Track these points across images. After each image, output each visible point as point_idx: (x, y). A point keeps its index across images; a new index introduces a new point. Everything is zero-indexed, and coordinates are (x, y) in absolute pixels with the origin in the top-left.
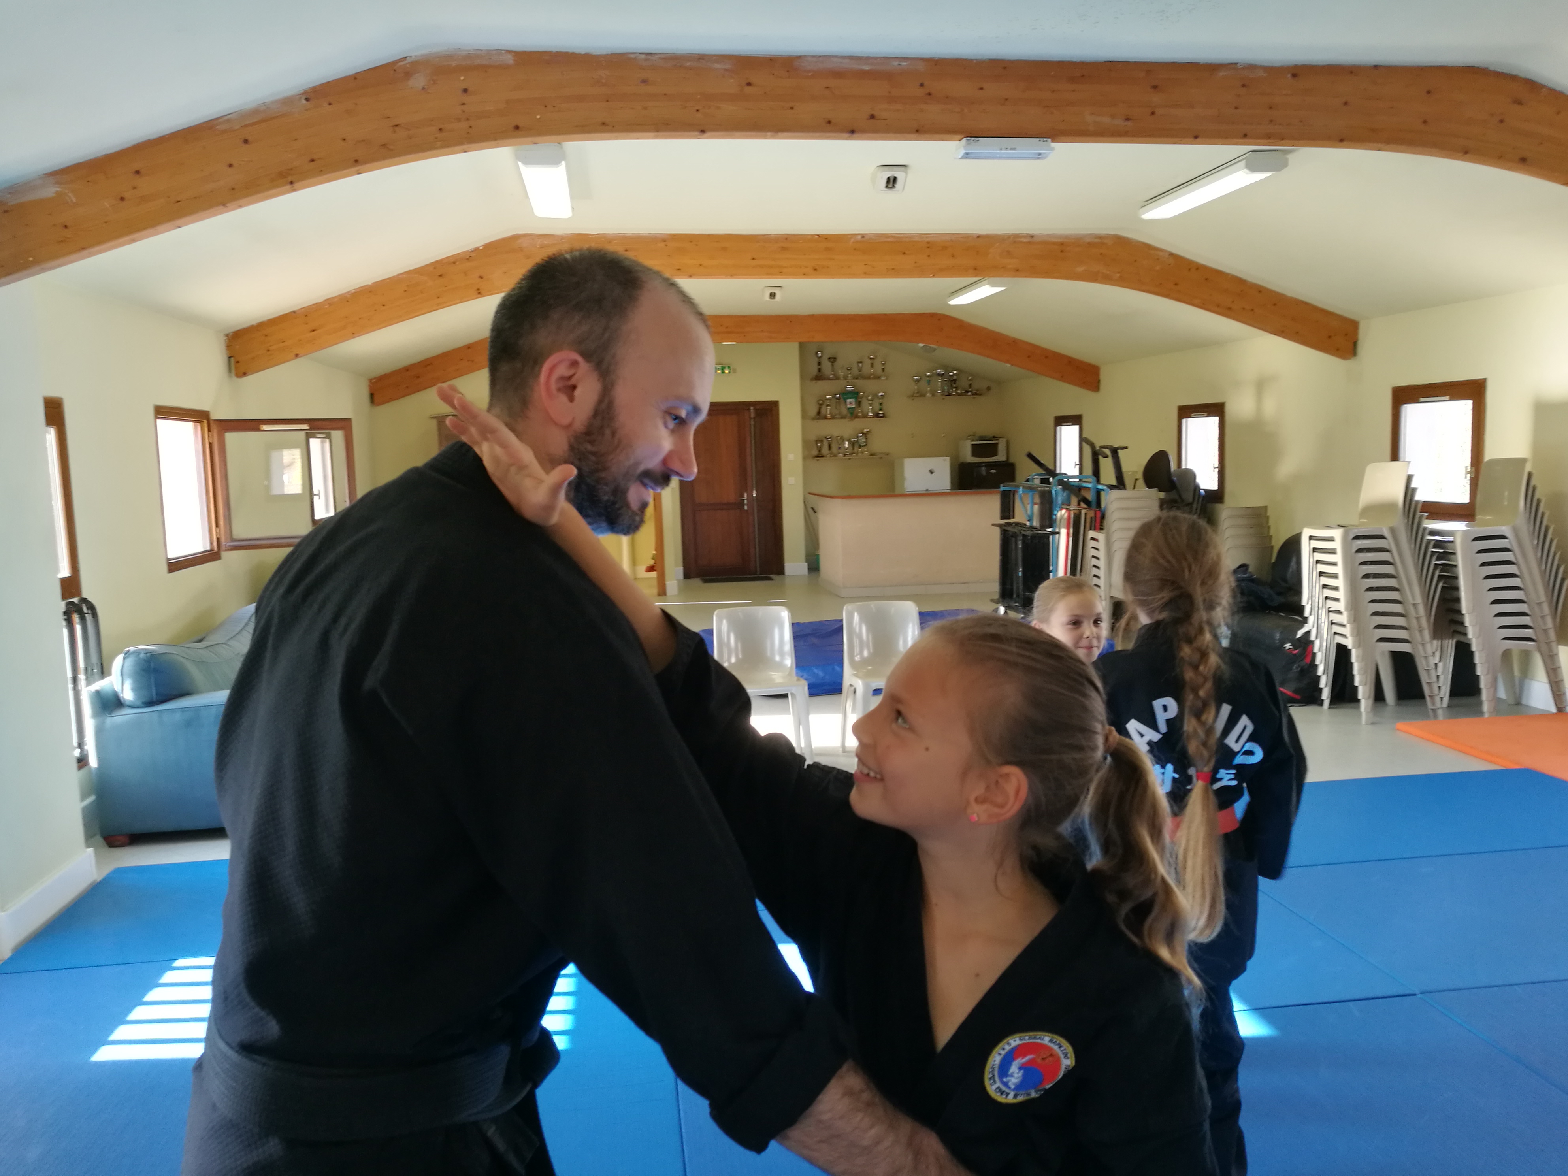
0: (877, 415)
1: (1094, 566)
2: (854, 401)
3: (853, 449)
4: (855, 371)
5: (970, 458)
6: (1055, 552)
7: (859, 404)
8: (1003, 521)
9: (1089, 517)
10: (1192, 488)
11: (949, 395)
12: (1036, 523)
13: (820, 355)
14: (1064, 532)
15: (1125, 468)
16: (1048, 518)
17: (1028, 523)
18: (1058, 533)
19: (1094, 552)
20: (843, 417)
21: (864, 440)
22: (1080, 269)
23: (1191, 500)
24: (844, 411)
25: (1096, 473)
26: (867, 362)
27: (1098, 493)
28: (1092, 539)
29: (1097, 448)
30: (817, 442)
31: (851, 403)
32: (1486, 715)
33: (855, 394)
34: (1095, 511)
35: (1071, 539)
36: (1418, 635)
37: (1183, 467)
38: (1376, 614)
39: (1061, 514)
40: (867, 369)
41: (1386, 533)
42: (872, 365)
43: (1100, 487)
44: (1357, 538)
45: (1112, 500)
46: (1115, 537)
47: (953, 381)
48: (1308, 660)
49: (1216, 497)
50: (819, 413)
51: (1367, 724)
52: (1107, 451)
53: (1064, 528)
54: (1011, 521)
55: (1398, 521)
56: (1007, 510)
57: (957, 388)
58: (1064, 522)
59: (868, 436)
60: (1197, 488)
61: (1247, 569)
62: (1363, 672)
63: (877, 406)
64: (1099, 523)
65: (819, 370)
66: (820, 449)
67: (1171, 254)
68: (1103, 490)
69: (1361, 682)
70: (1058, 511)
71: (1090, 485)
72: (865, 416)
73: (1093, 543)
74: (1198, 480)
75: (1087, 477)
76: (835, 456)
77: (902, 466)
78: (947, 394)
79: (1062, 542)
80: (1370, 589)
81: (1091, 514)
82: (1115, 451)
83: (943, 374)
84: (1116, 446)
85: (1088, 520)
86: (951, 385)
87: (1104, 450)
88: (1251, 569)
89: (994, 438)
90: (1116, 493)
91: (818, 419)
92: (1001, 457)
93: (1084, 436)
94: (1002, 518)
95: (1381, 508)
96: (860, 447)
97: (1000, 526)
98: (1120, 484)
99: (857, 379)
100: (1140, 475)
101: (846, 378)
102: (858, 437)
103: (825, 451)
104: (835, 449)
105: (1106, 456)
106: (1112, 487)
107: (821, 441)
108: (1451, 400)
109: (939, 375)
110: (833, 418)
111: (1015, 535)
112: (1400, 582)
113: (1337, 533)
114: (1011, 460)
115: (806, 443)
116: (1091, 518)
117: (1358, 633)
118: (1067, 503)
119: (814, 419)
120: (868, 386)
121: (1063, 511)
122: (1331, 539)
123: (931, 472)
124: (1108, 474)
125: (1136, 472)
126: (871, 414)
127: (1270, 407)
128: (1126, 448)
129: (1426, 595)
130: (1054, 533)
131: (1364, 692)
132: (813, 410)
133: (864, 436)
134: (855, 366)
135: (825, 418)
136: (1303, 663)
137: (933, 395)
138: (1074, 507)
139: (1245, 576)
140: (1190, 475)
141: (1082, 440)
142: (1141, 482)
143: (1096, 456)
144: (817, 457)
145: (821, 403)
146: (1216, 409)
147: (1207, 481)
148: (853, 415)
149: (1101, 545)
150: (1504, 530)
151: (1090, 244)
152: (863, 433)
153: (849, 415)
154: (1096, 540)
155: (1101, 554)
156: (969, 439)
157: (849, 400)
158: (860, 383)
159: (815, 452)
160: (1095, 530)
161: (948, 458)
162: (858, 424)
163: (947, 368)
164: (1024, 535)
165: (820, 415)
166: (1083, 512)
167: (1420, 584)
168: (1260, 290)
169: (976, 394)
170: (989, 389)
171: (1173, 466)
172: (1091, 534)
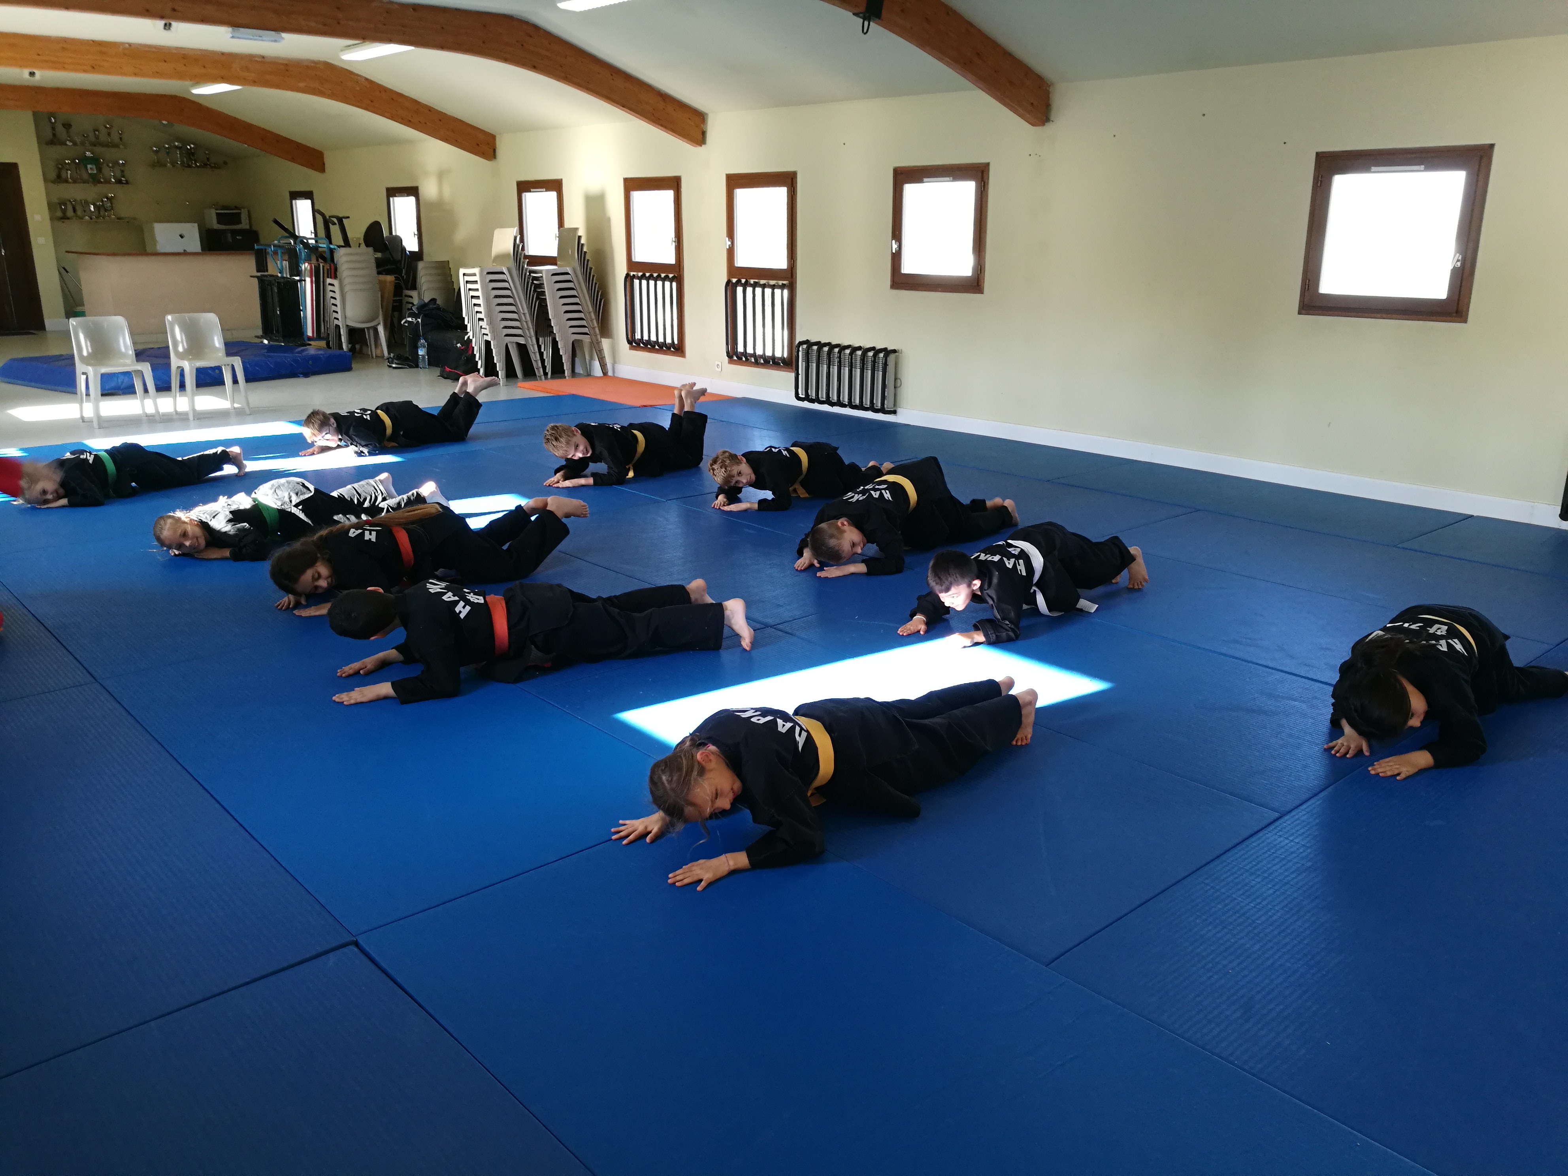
0: (119, 182)
1: (333, 304)
2: (95, 167)
3: (99, 213)
4: (92, 138)
5: (216, 226)
6: (303, 295)
7: (99, 170)
8: (259, 274)
9: (325, 269)
10: (400, 249)
11: (189, 166)
12: (287, 275)
13: (53, 121)
14: (308, 280)
15: (349, 235)
16: (295, 269)
17: (279, 275)
18: (305, 281)
19: (332, 294)
20: (85, 182)
21: (109, 204)
22: (302, 85)
23: (400, 258)
24: (85, 176)
25: (328, 236)
26: (104, 132)
27: (332, 251)
28: (330, 284)
29: (328, 217)
30: (60, 204)
31: (91, 168)
32: (567, 378)
33: (95, 161)
34: (330, 265)
35: (314, 285)
36: (527, 331)
37: (394, 234)
38: (503, 319)
39: (305, 266)
40: (103, 137)
41: (505, 270)
42: (109, 134)
43: (332, 246)
44: (488, 273)
45: (342, 256)
46: (346, 281)
47: (191, 154)
48: (470, 352)
49: (417, 256)
50: (59, 176)
51: (503, 386)
52: (335, 220)
53: (308, 277)
54: (266, 273)
55: (511, 263)
56: (261, 265)
57: (196, 162)
58: (308, 273)
59: (114, 201)
60: (404, 249)
61: (436, 302)
62: (498, 354)
63: (118, 174)
64: (334, 272)
65: (54, 135)
66: (64, 212)
67: (366, 79)
68: (335, 249)
69: (497, 361)
70: (302, 264)
71: (325, 246)
72: (108, 182)
73: (330, 288)
74: (404, 244)
75: (322, 239)
76: (82, 218)
77: (152, 230)
78: (187, 166)
79: (308, 286)
80: (499, 305)
81: (327, 267)
82: (340, 220)
83: (181, 147)
84: (341, 215)
85: (326, 272)
86: (190, 158)
87: (333, 219)
88: (438, 302)
89: (236, 208)
90: (343, 251)
91: (59, 182)
92: (244, 225)
93: (316, 208)
94: (258, 271)
95: (501, 257)
96: (106, 210)
97: (257, 277)
98: (347, 243)
99: (95, 146)
100: (362, 241)
101: (83, 144)
102: (102, 201)
103: (70, 213)
104: (79, 212)
105: (335, 224)
106: (339, 247)
107: (65, 205)
108: (546, 191)
109: (177, 147)
110: (75, 182)
111: (270, 284)
112: (515, 301)
113: (476, 270)
114: (254, 228)
115: (51, 206)
116: (328, 269)
117: (493, 331)
118: (308, 260)
119: (54, 182)
120: (107, 153)
121: (307, 264)
122: (474, 275)
123: (182, 236)
124: (337, 237)
125: (360, 238)
126: (113, 180)
127: (447, 192)
128: (348, 217)
129: (530, 308)
130: (300, 281)
131: (500, 367)
132: (53, 175)
133: (109, 201)
134: (91, 135)
135: (66, 181)
136: (467, 354)
137: (174, 166)
138: (314, 261)
139: (435, 306)
140: (398, 240)
141: (314, 211)
142: (363, 245)
143: (327, 223)
144: (61, 218)
145: (60, 167)
146: (412, 191)
147: (411, 244)
148: (95, 180)
149: (336, 288)
150: (569, 270)
151: (307, 67)
152: (107, 198)
153: (91, 180)
154: (333, 286)
155: (337, 295)
156: (214, 208)
157: (89, 166)
158: (98, 150)
159: (59, 214)
160: (331, 278)
161: (196, 225)
162: (101, 188)
163: (185, 142)
164: (278, 282)
165: (59, 179)
166: (321, 265)
167: (526, 303)
168: (430, 109)
169: (215, 167)
170: (225, 163)
171: (386, 233)
172: (329, 281)
